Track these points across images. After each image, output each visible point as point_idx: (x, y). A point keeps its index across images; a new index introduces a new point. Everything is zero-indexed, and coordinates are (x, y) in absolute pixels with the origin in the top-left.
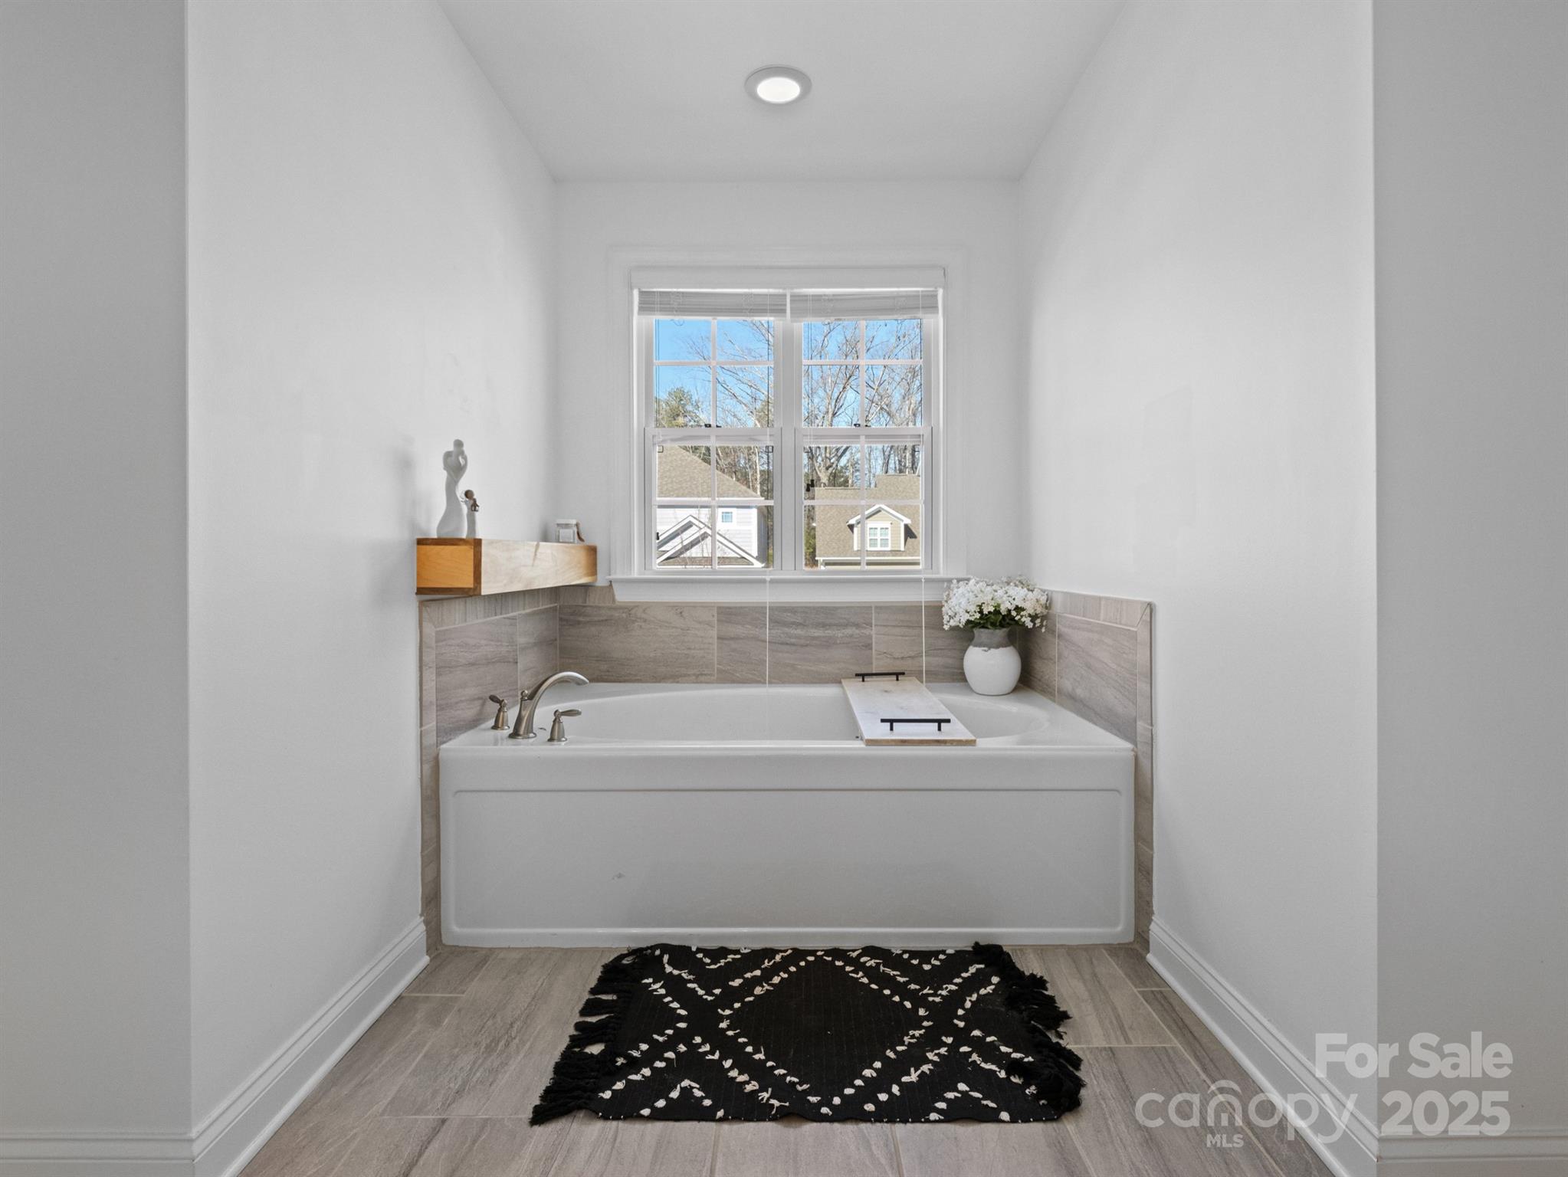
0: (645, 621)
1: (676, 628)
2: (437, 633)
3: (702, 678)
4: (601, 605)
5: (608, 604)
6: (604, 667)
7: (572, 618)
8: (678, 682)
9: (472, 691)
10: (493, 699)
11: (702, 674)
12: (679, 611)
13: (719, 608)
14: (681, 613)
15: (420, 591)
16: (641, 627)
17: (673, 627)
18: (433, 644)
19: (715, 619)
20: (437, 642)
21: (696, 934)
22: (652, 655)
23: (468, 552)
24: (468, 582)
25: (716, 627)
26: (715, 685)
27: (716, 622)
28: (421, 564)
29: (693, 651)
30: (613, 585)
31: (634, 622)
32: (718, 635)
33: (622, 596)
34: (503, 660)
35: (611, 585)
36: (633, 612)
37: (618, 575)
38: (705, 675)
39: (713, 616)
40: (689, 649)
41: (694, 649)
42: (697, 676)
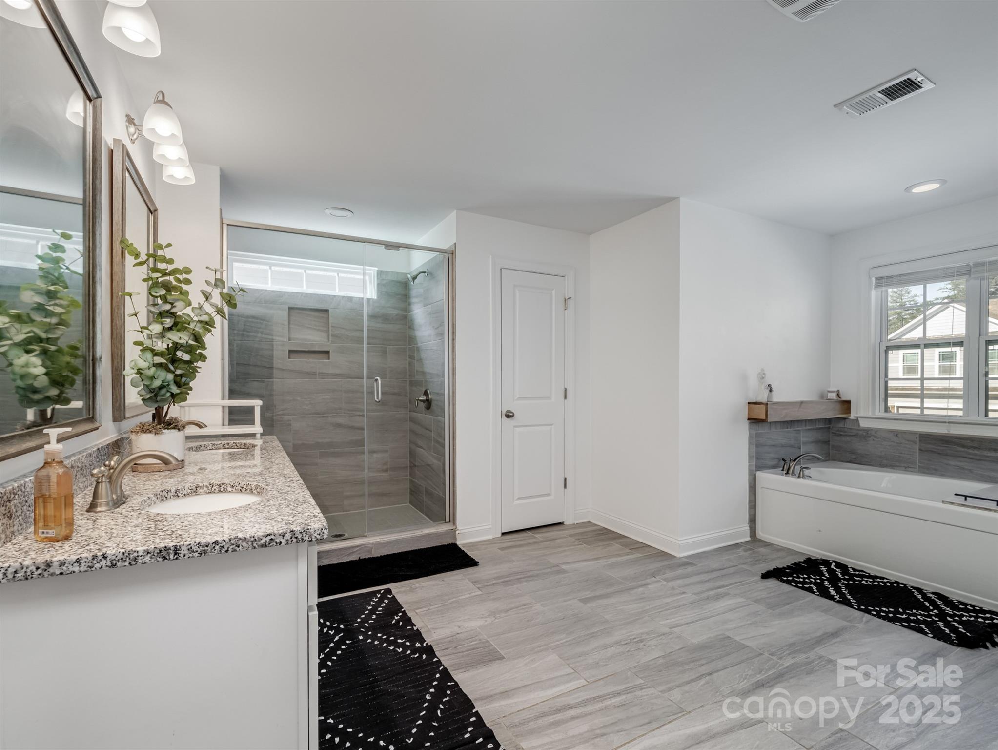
0: (876, 437)
1: (894, 442)
2: (757, 433)
3: (909, 469)
4: (852, 427)
5: (855, 428)
6: (854, 456)
7: (838, 432)
8: (894, 469)
9: (772, 455)
10: (783, 460)
11: (908, 467)
12: (896, 434)
13: (920, 434)
14: (897, 435)
15: (749, 419)
16: (873, 440)
17: (892, 442)
18: (755, 437)
19: (918, 439)
20: (756, 436)
21: (852, 562)
22: (880, 454)
23: (764, 407)
24: (764, 417)
25: (918, 443)
26: (917, 474)
27: (918, 441)
28: (750, 411)
29: (903, 455)
30: (859, 419)
31: (870, 437)
32: (919, 448)
33: (863, 424)
34: (791, 446)
35: (858, 419)
36: (869, 432)
37: (862, 414)
38: (911, 468)
39: (917, 438)
40: (901, 453)
41: (904, 454)
42: (906, 468)
